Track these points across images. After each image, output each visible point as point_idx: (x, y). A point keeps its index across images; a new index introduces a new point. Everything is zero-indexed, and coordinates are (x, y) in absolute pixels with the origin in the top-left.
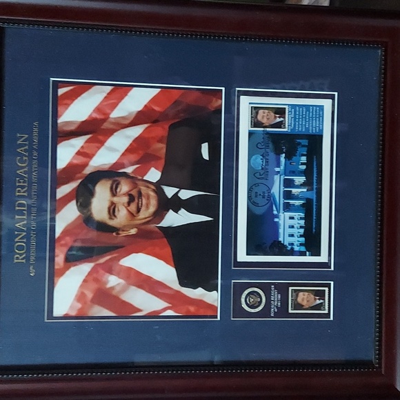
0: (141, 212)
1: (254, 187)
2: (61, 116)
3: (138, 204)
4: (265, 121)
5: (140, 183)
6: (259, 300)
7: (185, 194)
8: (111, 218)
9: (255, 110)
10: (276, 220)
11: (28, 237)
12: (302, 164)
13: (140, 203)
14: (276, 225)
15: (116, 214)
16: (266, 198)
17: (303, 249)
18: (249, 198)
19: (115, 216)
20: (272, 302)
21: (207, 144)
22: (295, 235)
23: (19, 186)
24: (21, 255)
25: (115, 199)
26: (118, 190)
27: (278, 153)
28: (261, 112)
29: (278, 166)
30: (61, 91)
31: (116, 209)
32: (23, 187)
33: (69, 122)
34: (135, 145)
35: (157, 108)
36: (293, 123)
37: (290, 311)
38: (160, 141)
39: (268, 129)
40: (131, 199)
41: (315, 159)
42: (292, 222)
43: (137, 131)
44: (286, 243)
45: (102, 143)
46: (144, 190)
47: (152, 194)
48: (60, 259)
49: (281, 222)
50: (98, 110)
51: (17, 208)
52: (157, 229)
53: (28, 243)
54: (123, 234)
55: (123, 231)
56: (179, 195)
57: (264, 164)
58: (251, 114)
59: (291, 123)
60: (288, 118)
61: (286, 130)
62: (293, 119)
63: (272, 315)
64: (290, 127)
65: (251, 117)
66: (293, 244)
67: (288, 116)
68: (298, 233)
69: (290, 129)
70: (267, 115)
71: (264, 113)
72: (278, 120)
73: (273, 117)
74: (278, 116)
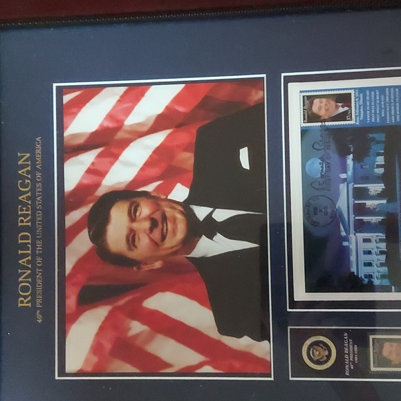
0: (167, 239)
2: (67, 127)
3: (162, 230)
4: (322, 113)
5: (163, 204)
6: (327, 353)
7: (221, 215)
8: (130, 249)
9: (309, 100)
10: (345, 244)
11: (33, 275)
12: (379, 166)
13: (165, 228)
15: (136, 244)
17: (386, 282)
19: (136, 247)
20: (346, 356)
21: (246, 148)
22: (374, 264)
23: (22, 215)
24: (25, 297)
25: (135, 225)
26: (138, 214)
27: (343, 154)
28: (316, 101)
29: (345, 172)
30: (67, 98)
31: (136, 238)
32: (25, 216)
33: (77, 134)
34: (156, 157)
35: (181, 109)
36: (362, 112)
37: (373, 369)
38: (186, 150)
39: (327, 124)
40: (154, 224)
41: (397, 159)
42: (368, 246)
43: (158, 139)
44: (361, 275)
45: (116, 157)
46: (168, 212)
47: (179, 216)
48: (71, 302)
49: (353, 247)
50: (110, 117)
51: (20, 241)
52: (187, 262)
53: (34, 283)
54: (146, 268)
55: (146, 264)
56: (213, 216)
57: (324, 170)
58: (304, 106)
59: (360, 113)
60: (355, 106)
61: (353, 122)
62: (362, 107)
63: (347, 374)
64: (358, 118)
65: (304, 109)
66: (371, 276)
67: (355, 104)
68: (378, 260)
69: (358, 120)
70: (326, 105)
71: (321, 102)
72: (341, 110)
73: (334, 106)
74: (340, 104)
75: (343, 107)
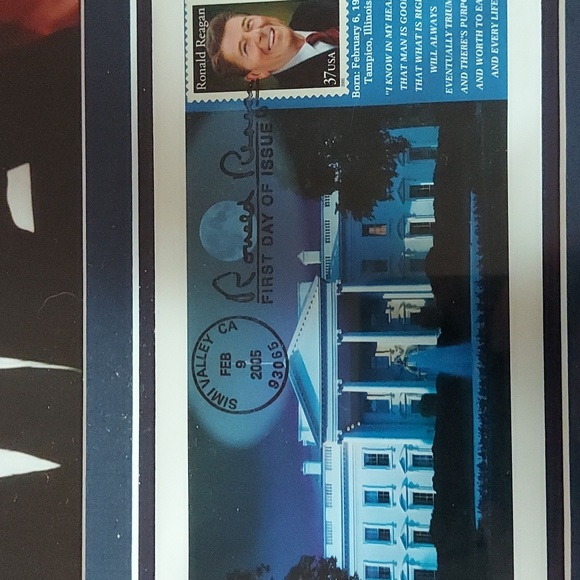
1: (214, 333)
4: (251, 60)
9: (211, 18)
10: (311, 468)
12: (418, 230)
14: (310, 494)
16: (267, 376)
18: (197, 376)
22: (396, 534)
27: (312, 192)
28: (234, 24)
29: (316, 245)
36: (370, 60)
39: (264, 94)
42: (378, 478)
44: (357, 568)
49: (333, 479)
57: (254, 239)
58: (196, 37)
59: (363, 63)
60: (351, 40)
61: (341, 91)
62: (369, 45)
64: (357, 77)
65: (196, 49)
66: (384, 574)
67: (350, 32)
69: (357, 85)
70: (262, 36)
71: (249, 28)
72: (308, 52)
73: (286, 42)
74: (305, 34)
75: (312, 42)
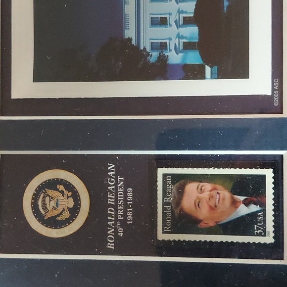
17: (194, 58)
20: (111, 211)
37: (161, 236)
63: (111, 246)
66: (163, 46)
68: (180, 12)
